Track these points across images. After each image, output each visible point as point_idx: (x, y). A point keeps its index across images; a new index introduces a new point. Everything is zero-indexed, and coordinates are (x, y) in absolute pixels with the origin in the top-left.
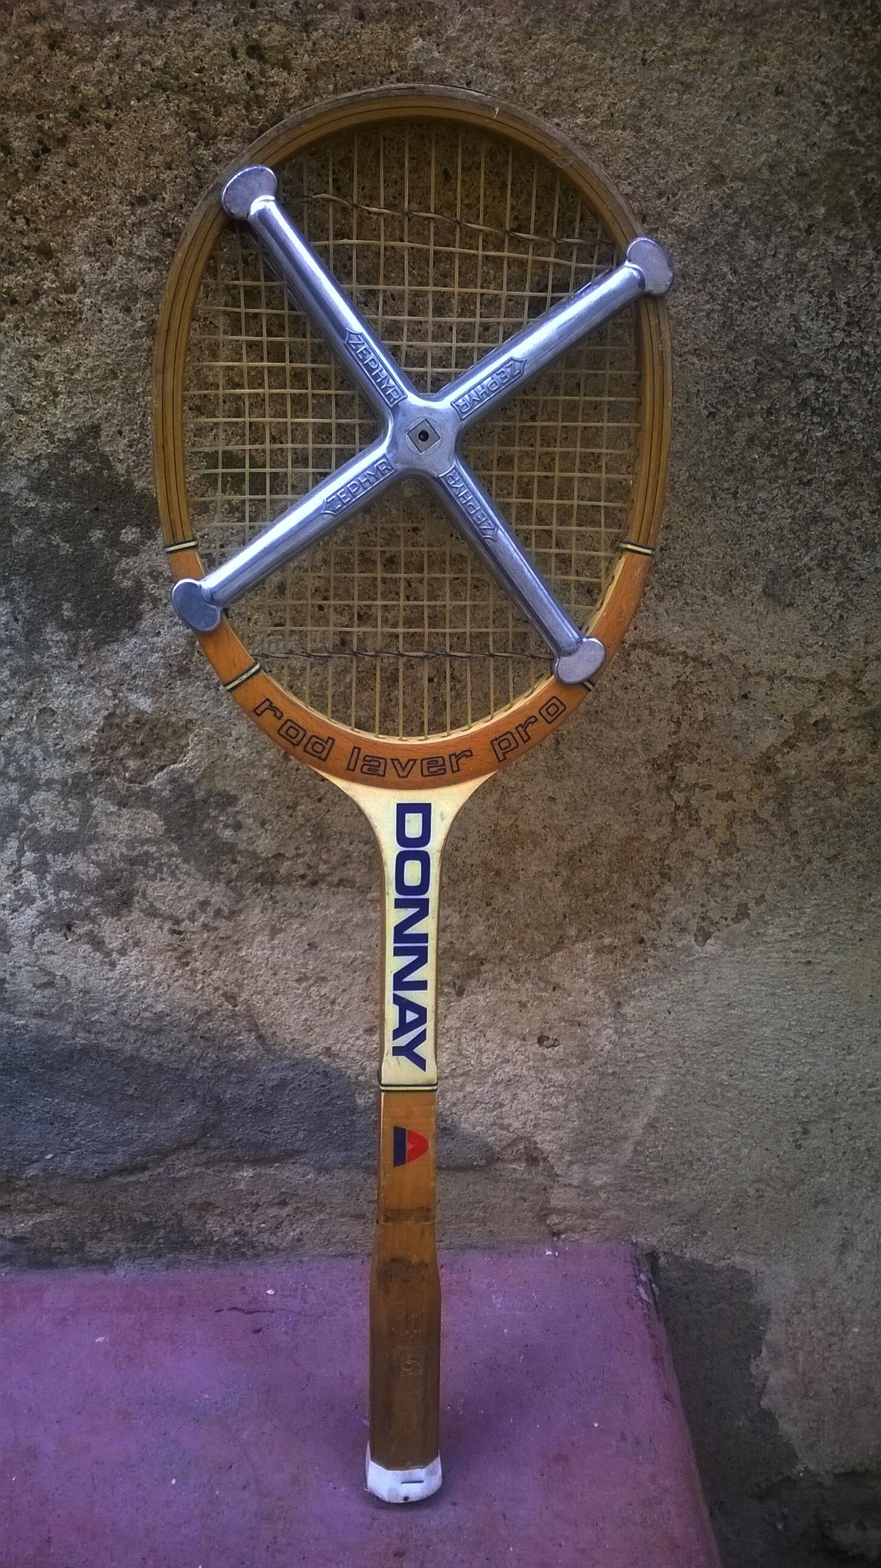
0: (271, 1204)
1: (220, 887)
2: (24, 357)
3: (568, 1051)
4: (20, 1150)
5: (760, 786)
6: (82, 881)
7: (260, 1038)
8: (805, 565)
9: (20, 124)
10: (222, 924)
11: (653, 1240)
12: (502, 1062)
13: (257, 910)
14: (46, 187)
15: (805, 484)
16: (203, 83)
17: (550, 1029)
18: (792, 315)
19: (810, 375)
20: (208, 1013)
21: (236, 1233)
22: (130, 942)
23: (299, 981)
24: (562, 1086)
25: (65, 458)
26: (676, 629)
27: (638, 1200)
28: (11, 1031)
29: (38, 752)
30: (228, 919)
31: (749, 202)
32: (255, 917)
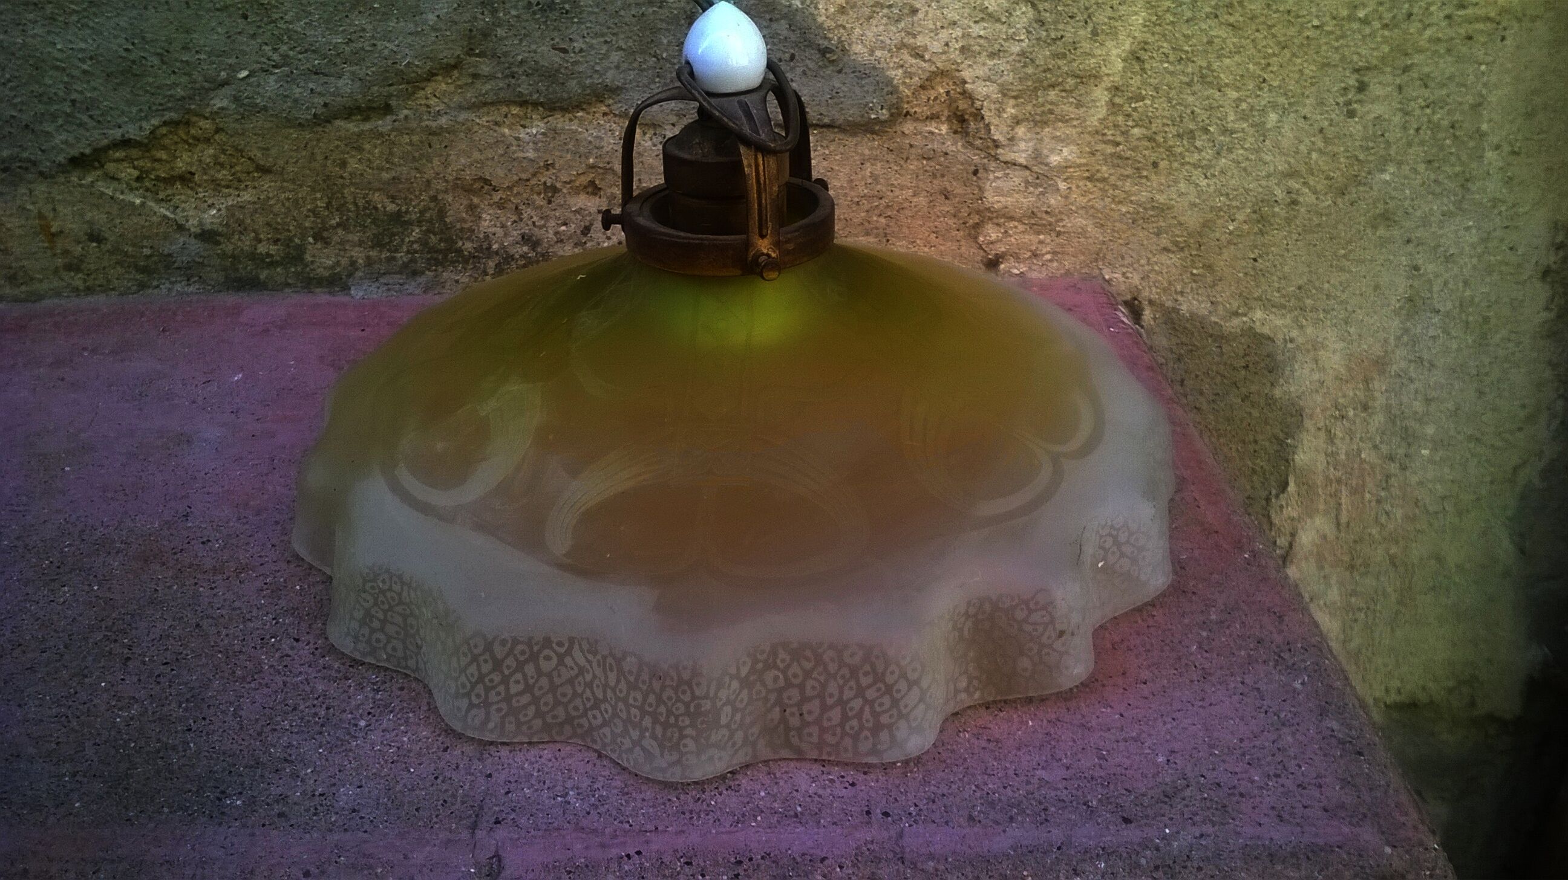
4: (200, 62)
11: (1136, 279)
21: (526, 239)
27: (1114, 199)
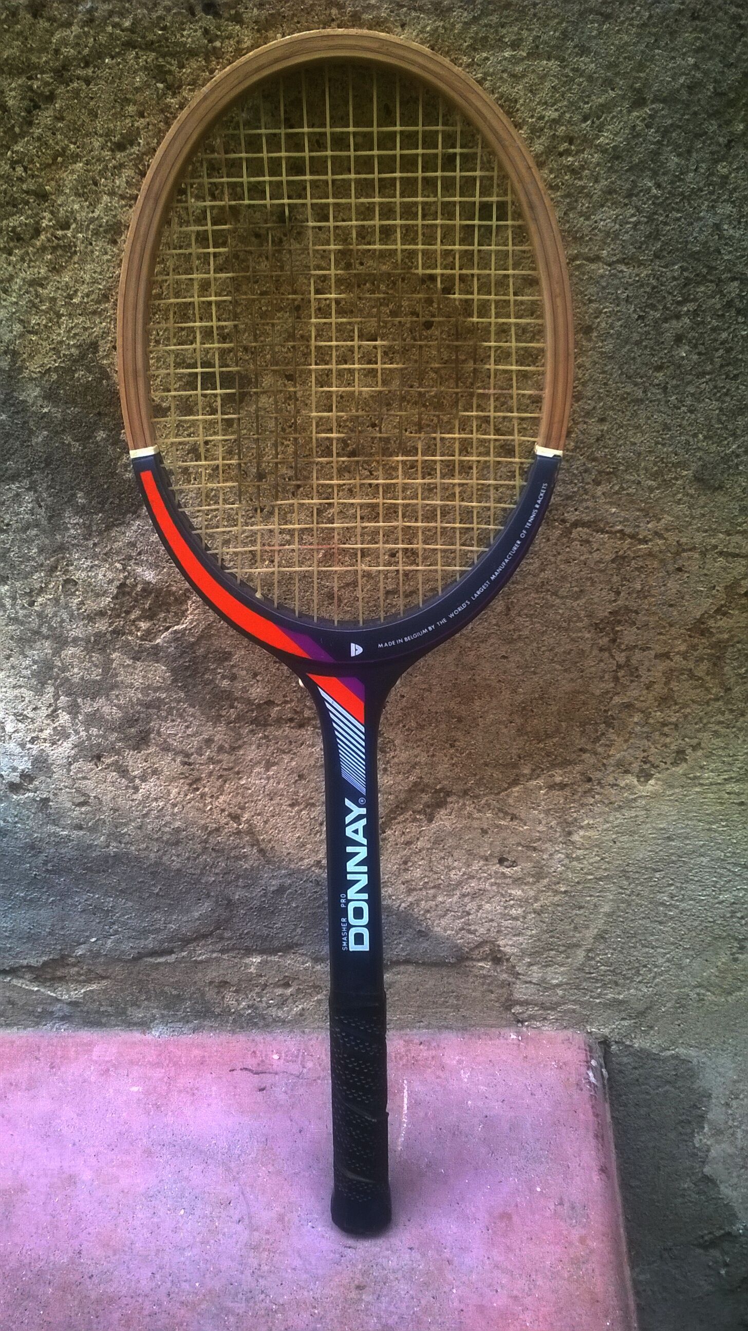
0: (279, 986)
1: (221, 728)
2: (30, 285)
3: (525, 872)
4: (70, 934)
5: (694, 647)
6: (107, 721)
7: (261, 851)
8: (733, 452)
9: (13, 85)
10: (224, 757)
11: (606, 1031)
12: (468, 878)
13: (253, 747)
14: (39, 139)
15: (732, 379)
16: (167, 39)
17: (509, 852)
18: (715, 224)
19: (733, 279)
20: (217, 830)
21: (249, 1007)
22: (149, 770)
23: (292, 805)
24: (520, 900)
25: (70, 371)
26: (614, 510)
27: (591, 997)
28: (57, 840)
29: (65, 616)
30: (228, 753)
31: (670, 122)
32: (252, 753)
